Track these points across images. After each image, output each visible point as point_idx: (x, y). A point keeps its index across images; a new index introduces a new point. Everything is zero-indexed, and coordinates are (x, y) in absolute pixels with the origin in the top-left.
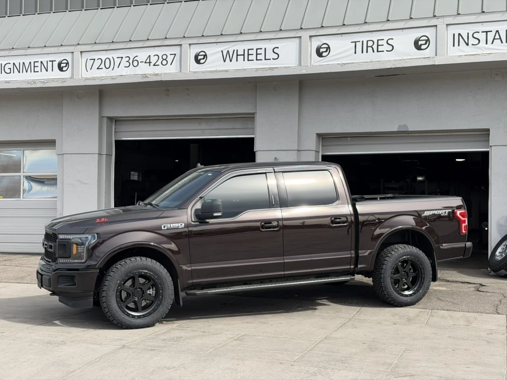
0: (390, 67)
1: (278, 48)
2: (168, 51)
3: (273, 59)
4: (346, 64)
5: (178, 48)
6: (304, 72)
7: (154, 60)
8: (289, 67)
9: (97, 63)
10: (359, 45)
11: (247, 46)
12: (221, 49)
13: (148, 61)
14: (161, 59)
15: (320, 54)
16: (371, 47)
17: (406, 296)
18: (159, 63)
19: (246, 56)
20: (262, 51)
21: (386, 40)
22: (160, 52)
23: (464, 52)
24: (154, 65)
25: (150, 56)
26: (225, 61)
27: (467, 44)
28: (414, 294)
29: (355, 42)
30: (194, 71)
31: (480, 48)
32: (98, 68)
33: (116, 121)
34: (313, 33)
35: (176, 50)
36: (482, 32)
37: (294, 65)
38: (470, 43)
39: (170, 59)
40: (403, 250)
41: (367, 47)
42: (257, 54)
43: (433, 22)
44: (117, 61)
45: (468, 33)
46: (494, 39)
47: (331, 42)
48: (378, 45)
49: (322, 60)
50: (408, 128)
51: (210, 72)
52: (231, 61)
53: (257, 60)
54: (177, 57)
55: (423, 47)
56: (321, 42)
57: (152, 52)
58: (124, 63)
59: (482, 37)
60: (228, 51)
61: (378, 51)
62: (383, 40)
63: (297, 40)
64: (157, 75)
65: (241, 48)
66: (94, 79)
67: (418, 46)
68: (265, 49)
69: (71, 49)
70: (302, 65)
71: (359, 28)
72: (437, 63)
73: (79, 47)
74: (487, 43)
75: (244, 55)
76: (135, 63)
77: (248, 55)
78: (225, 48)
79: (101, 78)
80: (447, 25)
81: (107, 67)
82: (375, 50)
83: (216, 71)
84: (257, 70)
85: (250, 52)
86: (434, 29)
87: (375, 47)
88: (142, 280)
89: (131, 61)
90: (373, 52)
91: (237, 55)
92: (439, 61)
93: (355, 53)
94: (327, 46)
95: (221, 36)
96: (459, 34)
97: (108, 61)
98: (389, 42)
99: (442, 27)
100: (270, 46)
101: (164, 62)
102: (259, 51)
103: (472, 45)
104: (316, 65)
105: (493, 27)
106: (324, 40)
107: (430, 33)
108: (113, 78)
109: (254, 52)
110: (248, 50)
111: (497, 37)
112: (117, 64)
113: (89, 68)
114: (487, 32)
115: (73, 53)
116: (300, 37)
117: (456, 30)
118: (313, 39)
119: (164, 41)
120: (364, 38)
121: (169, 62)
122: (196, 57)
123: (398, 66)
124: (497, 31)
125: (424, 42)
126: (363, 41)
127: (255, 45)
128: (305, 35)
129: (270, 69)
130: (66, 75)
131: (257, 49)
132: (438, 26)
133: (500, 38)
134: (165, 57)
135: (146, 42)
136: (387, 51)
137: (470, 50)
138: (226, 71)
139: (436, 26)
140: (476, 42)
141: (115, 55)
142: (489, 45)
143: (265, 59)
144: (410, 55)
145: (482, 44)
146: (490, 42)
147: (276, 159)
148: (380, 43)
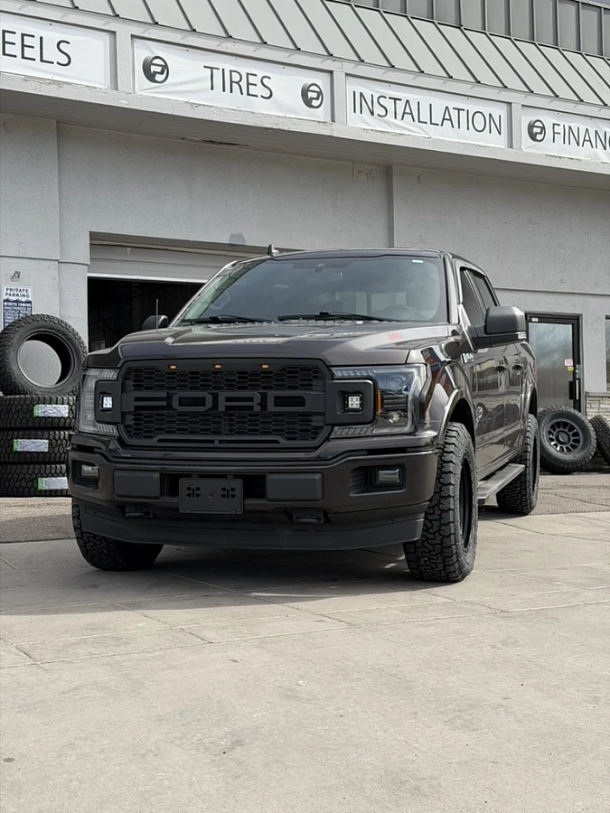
0: (270, 126)
1: (68, 43)
3: (58, 63)
4: (200, 105)
6: (123, 103)
8: (95, 88)
10: (218, 74)
15: (151, 76)
16: (237, 83)
20: (35, 42)
21: (260, 77)
23: (367, 123)
27: (372, 114)
29: (212, 68)
31: (387, 123)
34: (138, 31)
36: (390, 98)
37: (102, 87)
38: (376, 113)
41: (232, 82)
42: (23, 46)
43: (328, 65)
45: (372, 96)
46: (404, 113)
47: (173, 57)
48: (248, 84)
49: (155, 88)
50: (245, 241)
53: (23, 57)
55: (314, 103)
56: (152, 52)
59: (389, 104)
61: (248, 94)
62: (255, 75)
63: (107, 37)
67: (308, 102)
68: (41, 38)
70: (119, 88)
71: (217, 43)
72: (336, 134)
74: (396, 118)
77: (4, 42)
80: (347, 74)
82: (245, 91)
84: (27, 78)
85: (9, 37)
86: (328, 76)
87: (243, 84)
90: (242, 93)
92: (337, 131)
93: (212, 89)
94: (163, 63)
96: (361, 94)
98: (265, 81)
99: (339, 76)
100: (52, 35)
102: (28, 41)
103: (379, 115)
104: (142, 95)
105: (403, 94)
106: (158, 50)
109: (17, 39)
110: (4, 32)
111: (408, 110)
114: (395, 100)
116: (114, 33)
117: (357, 86)
118: (139, 43)
120: (227, 64)
123: (281, 128)
124: (407, 101)
125: (315, 95)
126: (223, 70)
127: (20, 26)
128: (124, 31)
129: (55, 82)
131: (23, 35)
132: (335, 73)
133: (411, 114)
136: (262, 97)
137: (375, 124)
139: (331, 72)
140: (383, 111)
142: (399, 121)
143: (42, 60)
144: (298, 114)
145: (390, 117)
146: (399, 116)
147: (17, 275)
148: (252, 80)
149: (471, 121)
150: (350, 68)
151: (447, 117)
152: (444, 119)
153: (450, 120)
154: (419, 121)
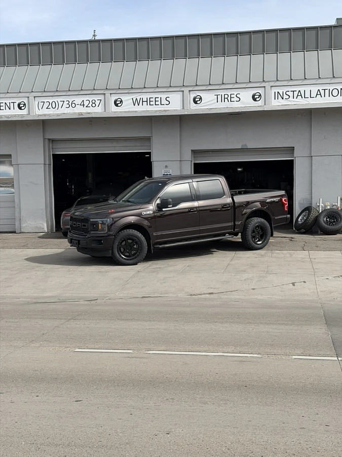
0: (238, 111)
1: (169, 97)
2: (96, 98)
3: (166, 104)
4: (212, 108)
5: (103, 96)
6: (186, 113)
7: (86, 103)
8: (177, 110)
9: (46, 105)
10: (219, 97)
11: (149, 96)
12: (132, 97)
13: (82, 104)
14: (91, 103)
15: (195, 102)
16: (227, 98)
17: (259, 244)
18: (90, 105)
19: (149, 102)
20: (159, 99)
21: (235, 94)
22: (91, 98)
23: (280, 103)
24: (87, 107)
25: (83, 101)
26: (134, 105)
27: (283, 99)
28: (262, 243)
29: (217, 95)
30: (114, 111)
31: (290, 101)
32: (47, 108)
33: (52, 141)
34: (191, 89)
35: (102, 97)
36: (291, 91)
37: (180, 109)
38: (284, 98)
39: (97, 103)
40: (256, 221)
41: (225, 98)
43: (263, 84)
44: (61, 104)
45: (283, 92)
46: (298, 95)
47: (202, 94)
48: (231, 98)
49: (197, 106)
50: (248, 147)
51: (125, 112)
52: (138, 105)
53: (155, 105)
54: (103, 101)
55: (257, 99)
56: (196, 94)
57: (85, 98)
58: (65, 105)
59: (291, 94)
60: (136, 99)
61: (231, 101)
63: (181, 93)
64: (89, 113)
65: (145, 97)
66: (45, 115)
67: (255, 99)
68: (161, 98)
69: (27, 95)
70: (185, 108)
71: (219, 86)
72: (265, 109)
73: (32, 93)
74: (293, 98)
75: (147, 101)
76: (73, 105)
77: (150, 101)
78: (134, 96)
79: (49, 115)
80: (271, 86)
81: (54, 107)
82: (229, 100)
83: (129, 112)
84: (156, 111)
85: (151, 100)
86: (263, 88)
87: (229, 98)
88: (130, 241)
89: (70, 104)
91: (143, 101)
92: (266, 108)
93: (217, 102)
94: (200, 97)
95: (131, 89)
96: (278, 92)
97: (54, 103)
98: (237, 96)
99: (268, 88)
100: (164, 96)
101: (94, 105)
102: (157, 99)
103: (286, 99)
104: (193, 109)
105: (297, 89)
106: (198, 93)
107: (261, 91)
108: (58, 115)
109: (154, 100)
110: (150, 98)
112: (60, 106)
113: (40, 108)
114: (293, 91)
115: (28, 97)
116: (183, 91)
117: (276, 90)
118: (191, 92)
119: (93, 91)
120: (223, 93)
121: (97, 105)
122: (115, 102)
124: (299, 91)
125: (258, 96)
126: (222, 95)
127: (154, 96)
128: (186, 90)
129: (164, 110)
130: (24, 112)
131: (155, 98)
133: (301, 95)
134: (94, 102)
135: (81, 91)
136: (236, 101)
137: (284, 102)
138: (136, 112)
139: (265, 87)
140: (288, 97)
141: (59, 99)
142: (295, 99)
143: (161, 104)
144: (250, 104)
145: (291, 98)
146: (295, 97)
147: (166, 167)
148: (232, 96)
149: (331, 93)
150: (272, 84)
151: (319, 93)
152: (317, 94)
153: (320, 94)
154: (305, 97)
